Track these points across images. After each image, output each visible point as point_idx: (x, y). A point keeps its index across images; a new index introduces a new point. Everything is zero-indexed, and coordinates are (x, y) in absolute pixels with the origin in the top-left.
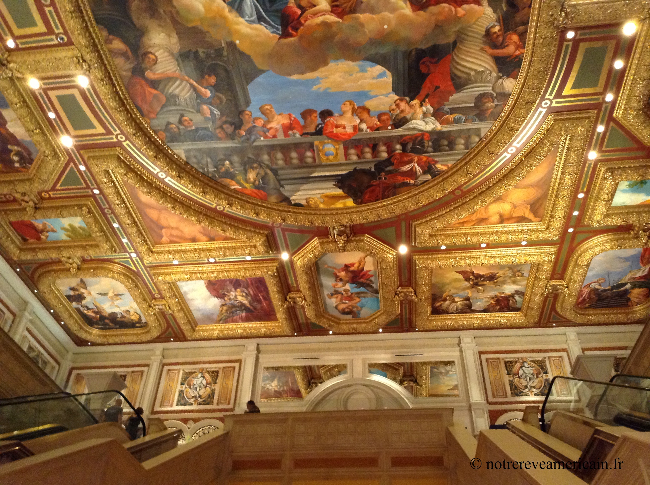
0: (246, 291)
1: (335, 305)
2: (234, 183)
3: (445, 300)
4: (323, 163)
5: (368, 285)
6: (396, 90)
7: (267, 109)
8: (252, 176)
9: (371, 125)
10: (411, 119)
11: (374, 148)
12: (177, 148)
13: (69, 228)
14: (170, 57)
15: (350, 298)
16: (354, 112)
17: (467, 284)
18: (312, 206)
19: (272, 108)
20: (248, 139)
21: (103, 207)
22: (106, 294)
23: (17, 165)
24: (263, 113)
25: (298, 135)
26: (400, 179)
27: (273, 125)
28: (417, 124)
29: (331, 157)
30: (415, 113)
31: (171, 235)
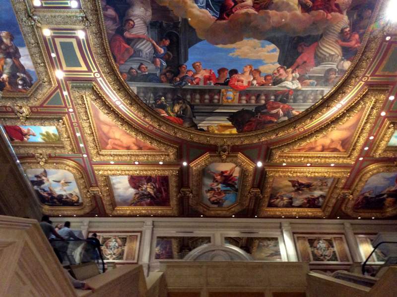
0: (154, 185)
1: (209, 197)
2: (164, 112)
3: (277, 198)
4: (224, 104)
5: (232, 186)
6: (279, 62)
7: (197, 65)
8: (177, 108)
9: (259, 82)
10: (284, 81)
11: (258, 97)
12: (133, 85)
13: (45, 134)
14: (143, 24)
15: (219, 194)
16: (251, 72)
17: (293, 189)
18: (210, 131)
19: (201, 65)
20: (181, 84)
21: (73, 121)
22: (59, 182)
23: (20, 87)
24: (194, 67)
25: (212, 84)
26: (269, 118)
27: (199, 76)
28: (287, 84)
29: (230, 100)
30: (288, 77)
31: (114, 144)
